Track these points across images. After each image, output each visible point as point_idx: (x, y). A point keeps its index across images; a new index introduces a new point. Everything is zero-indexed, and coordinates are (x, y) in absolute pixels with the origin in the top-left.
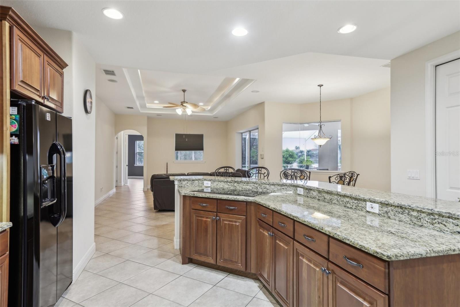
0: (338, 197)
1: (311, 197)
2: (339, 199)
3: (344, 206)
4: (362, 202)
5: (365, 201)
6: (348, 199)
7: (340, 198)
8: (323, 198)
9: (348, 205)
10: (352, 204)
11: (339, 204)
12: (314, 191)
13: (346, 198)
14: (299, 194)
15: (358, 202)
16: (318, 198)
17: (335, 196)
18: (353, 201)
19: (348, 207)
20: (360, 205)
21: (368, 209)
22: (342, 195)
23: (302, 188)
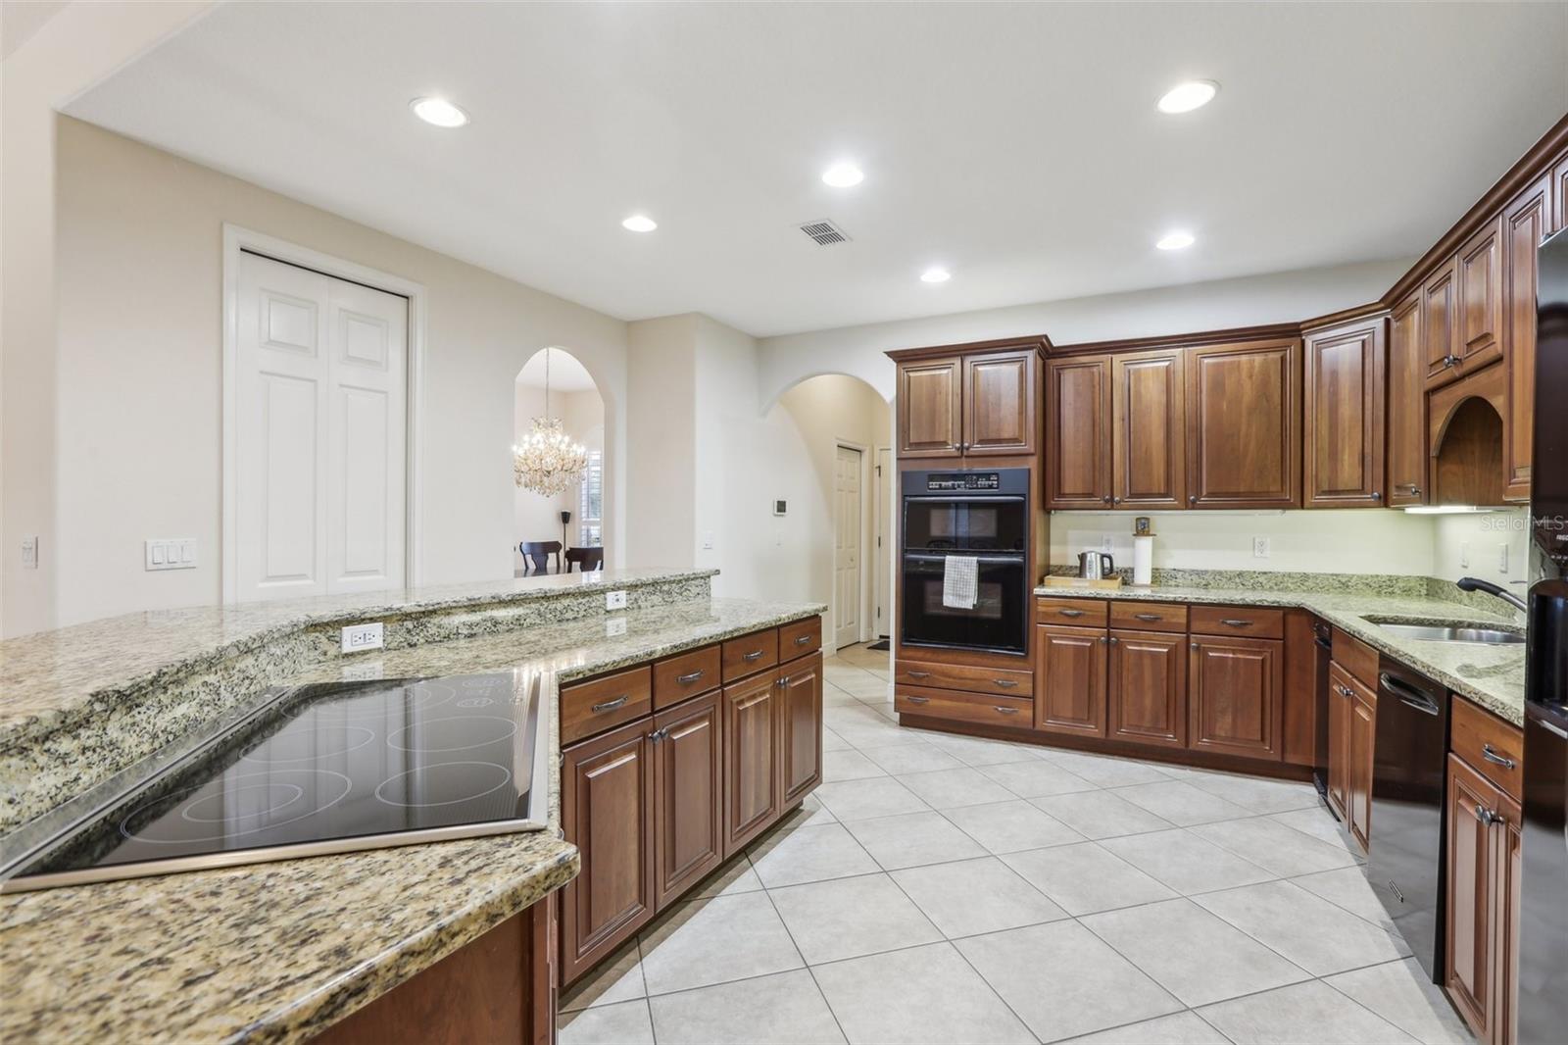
0: (541, 605)
1: (430, 643)
2: (542, 609)
3: (559, 621)
4: (597, 597)
5: (603, 592)
6: (566, 602)
7: (546, 604)
8: (489, 625)
9: (570, 615)
10: (576, 609)
11: (543, 622)
12: (449, 614)
13: (563, 601)
14: (347, 655)
15: (591, 600)
16: (466, 632)
17: (533, 605)
18: (580, 600)
19: (568, 620)
20: (594, 604)
21: (609, 607)
22: (553, 596)
23: (372, 620)
